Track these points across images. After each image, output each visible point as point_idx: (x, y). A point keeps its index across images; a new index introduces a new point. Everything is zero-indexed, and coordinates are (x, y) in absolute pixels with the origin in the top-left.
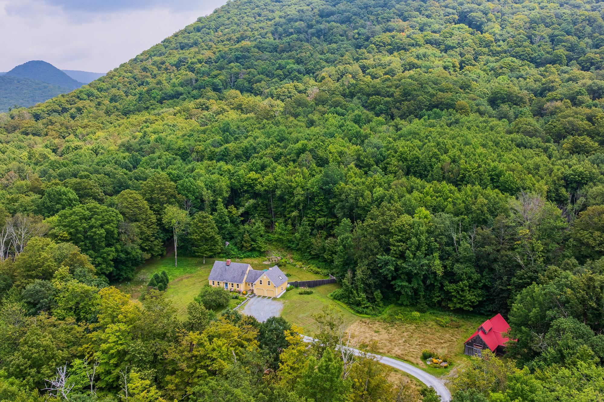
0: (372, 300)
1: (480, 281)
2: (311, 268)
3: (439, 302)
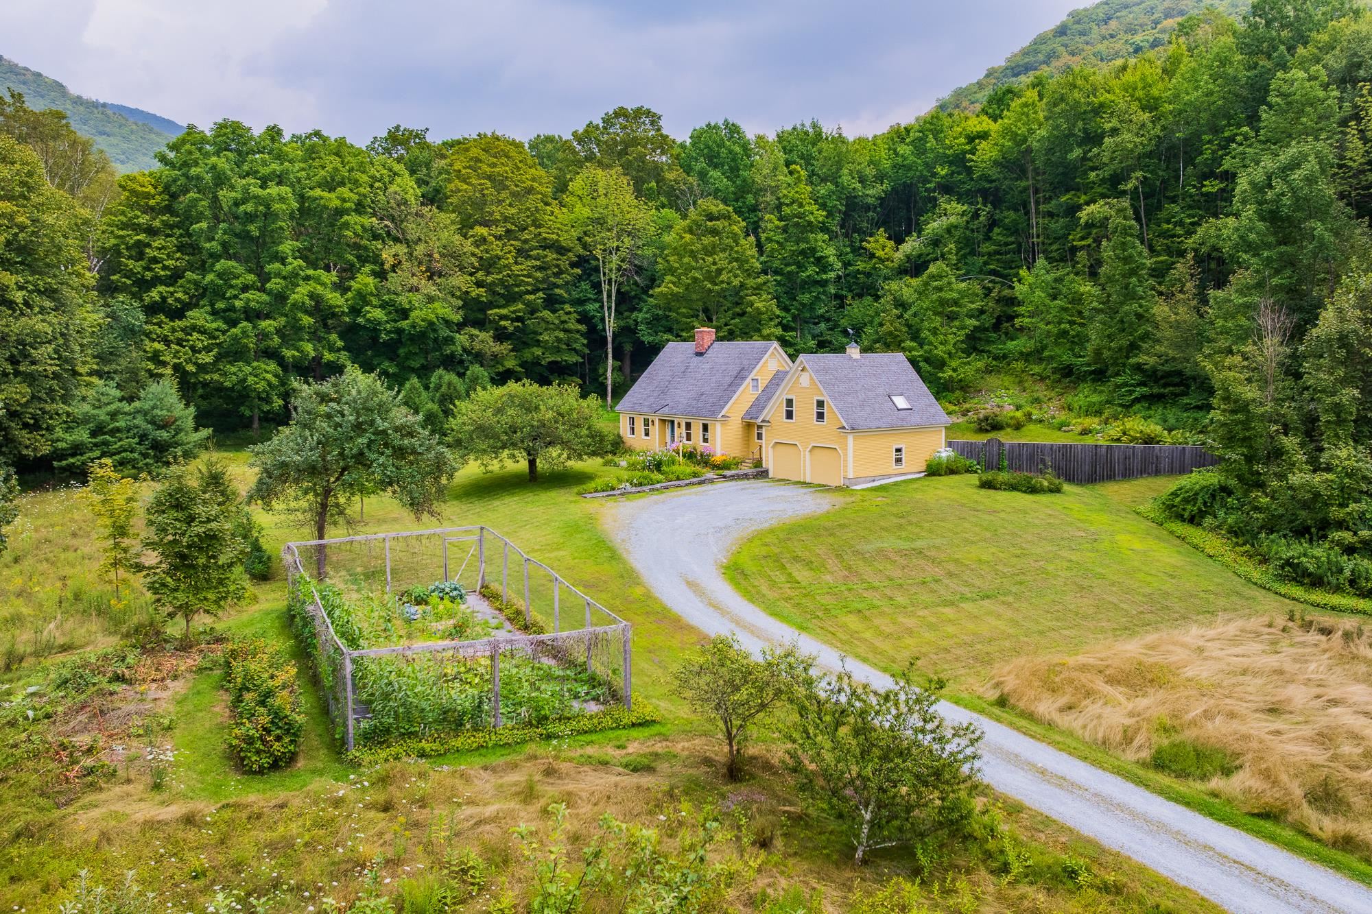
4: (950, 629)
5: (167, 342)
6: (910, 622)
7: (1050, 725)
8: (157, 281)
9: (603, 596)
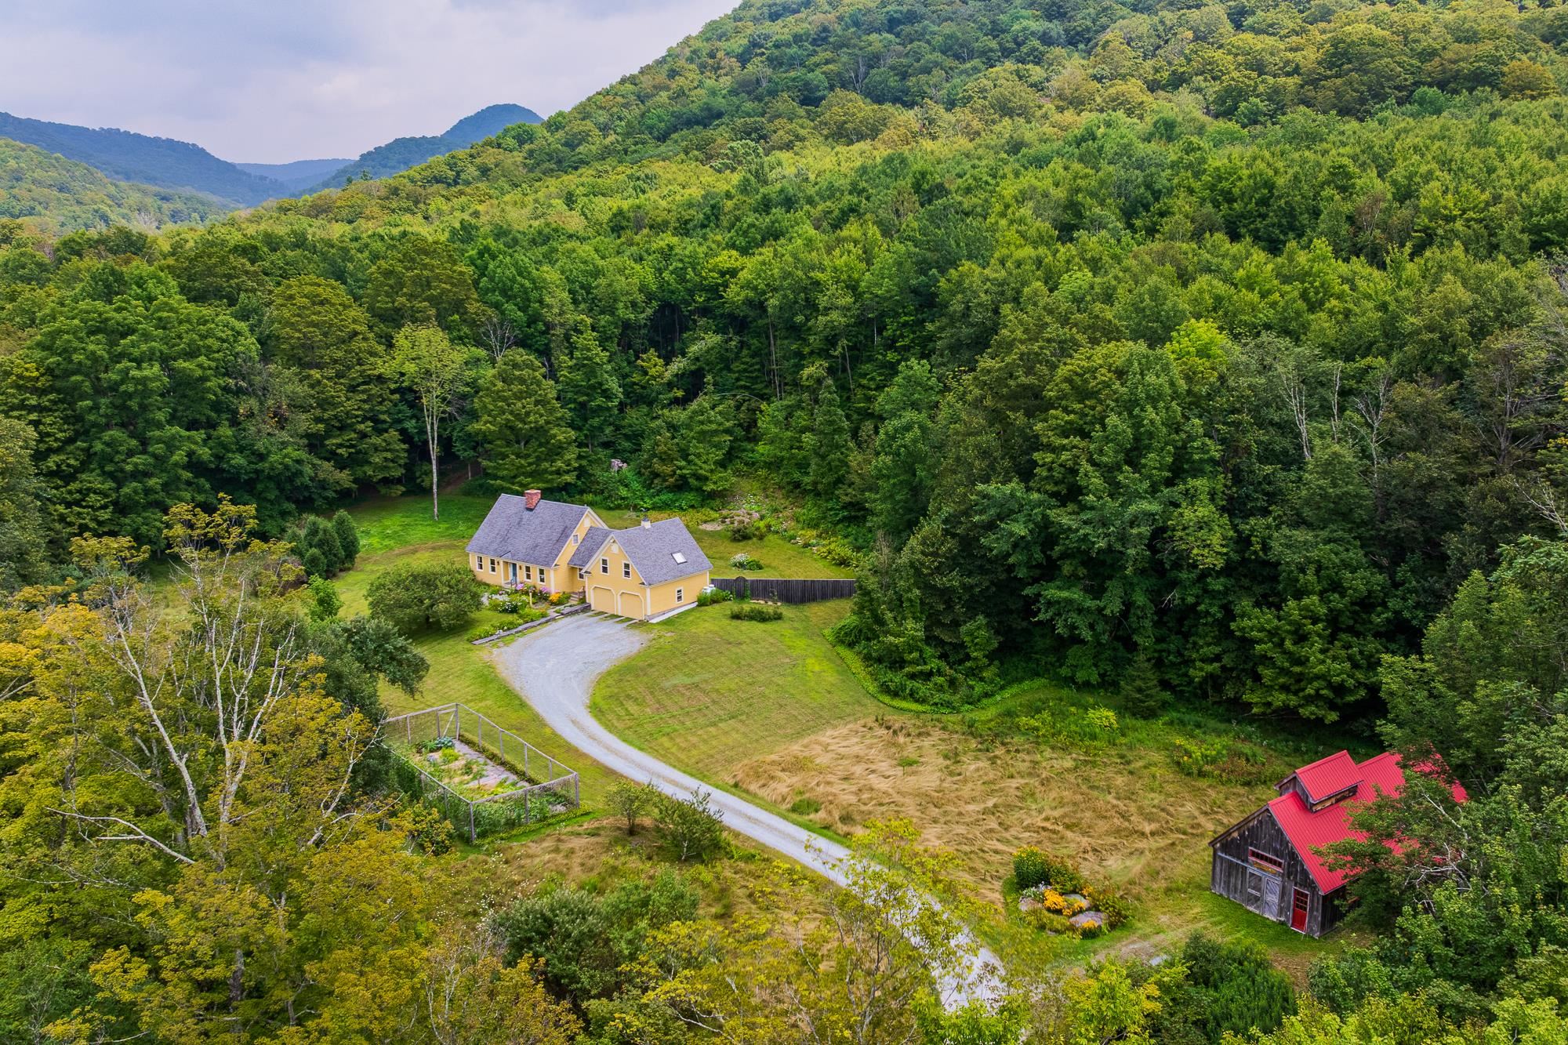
0: (954, 654)
1: (1384, 604)
2: (832, 547)
3: (1214, 682)
4: (714, 743)
5: (69, 505)
6: (694, 739)
7: (755, 795)
8: (50, 451)
9: (531, 736)
